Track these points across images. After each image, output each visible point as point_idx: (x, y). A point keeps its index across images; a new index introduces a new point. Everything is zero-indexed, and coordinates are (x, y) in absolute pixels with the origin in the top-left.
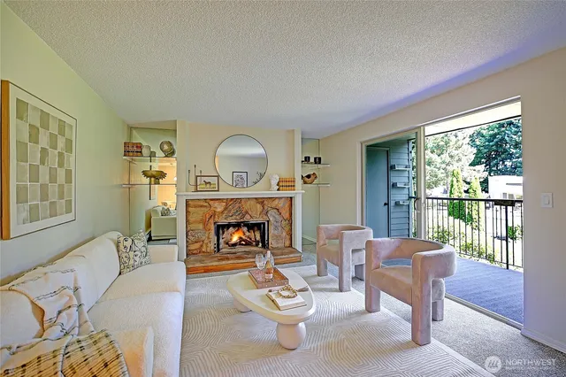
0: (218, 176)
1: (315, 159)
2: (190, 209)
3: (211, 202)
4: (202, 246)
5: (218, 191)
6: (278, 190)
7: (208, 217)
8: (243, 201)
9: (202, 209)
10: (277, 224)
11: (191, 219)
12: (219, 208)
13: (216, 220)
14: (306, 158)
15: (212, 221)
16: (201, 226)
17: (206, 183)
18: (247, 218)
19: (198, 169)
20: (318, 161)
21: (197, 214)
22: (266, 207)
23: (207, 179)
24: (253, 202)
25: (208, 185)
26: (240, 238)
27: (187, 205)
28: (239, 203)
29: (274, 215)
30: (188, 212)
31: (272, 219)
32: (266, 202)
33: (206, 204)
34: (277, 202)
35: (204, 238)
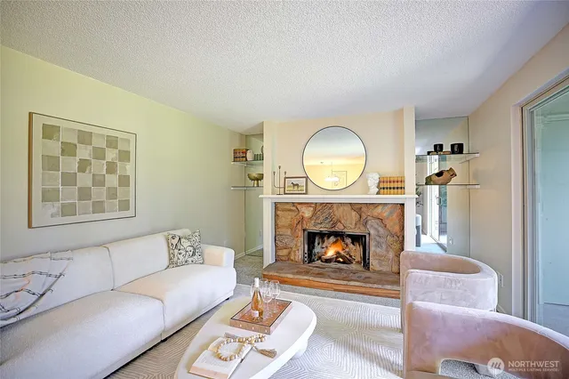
0: (307, 178)
1: (453, 146)
2: (279, 212)
3: (299, 207)
4: (289, 253)
5: (306, 194)
6: (378, 193)
7: (296, 222)
8: (335, 206)
9: (290, 213)
10: (382, 240)
11: (280, 223)
12: (307, 213)
13: (305, 227)
14: (435, 146)
15: (299, 227)
16: (289, 232)
17: (294, 185)
18: (339, 228)
19: (282, 171)
20: (458, 149)
21: (286, 219)
22: (364, 216)
23: (295, 181)
24: (348, 208)
25: (296, 187)
26: (338, 253)
27: (276, 208)
28: (330, 209)
29: (376, 226)
30: (276, 215)
31: (372, 232)
32: (364, 209)
33: (294, 208)
34: (379, 209)
35: (292, 245)
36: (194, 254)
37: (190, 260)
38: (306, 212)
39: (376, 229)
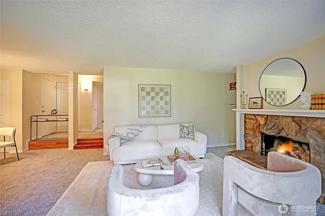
0: (262, 98)
2: (246, 120)
3: (257, 117)
4: (252, 146)
5: (262, 108)
6: (311, 109)
7: (255, 127)
8: (280, 118)
9: (252, 121)
11: (247, 127)
13: (261, 130)
15: (258, 130)
16: (252, 133)
17: (254, 103)
18: (283, 134)
21: (251, 124)
22: (303, 128)
23: (255, 100)
24: (290, 120)
27: (245, 118)
28: (276, 119)
29: (315, 137)
30: (245, 122)
31: (311, 141)
32: (304, 121)
33: (254, 118)
34: (319, 122)
35: (253, 141)
36: (188, 134)
37: (187, 136)
38: (261, 121)
39: (315, 140)
